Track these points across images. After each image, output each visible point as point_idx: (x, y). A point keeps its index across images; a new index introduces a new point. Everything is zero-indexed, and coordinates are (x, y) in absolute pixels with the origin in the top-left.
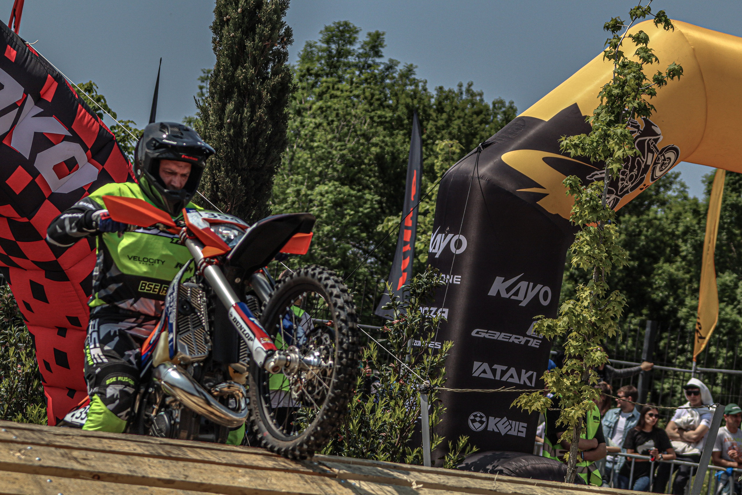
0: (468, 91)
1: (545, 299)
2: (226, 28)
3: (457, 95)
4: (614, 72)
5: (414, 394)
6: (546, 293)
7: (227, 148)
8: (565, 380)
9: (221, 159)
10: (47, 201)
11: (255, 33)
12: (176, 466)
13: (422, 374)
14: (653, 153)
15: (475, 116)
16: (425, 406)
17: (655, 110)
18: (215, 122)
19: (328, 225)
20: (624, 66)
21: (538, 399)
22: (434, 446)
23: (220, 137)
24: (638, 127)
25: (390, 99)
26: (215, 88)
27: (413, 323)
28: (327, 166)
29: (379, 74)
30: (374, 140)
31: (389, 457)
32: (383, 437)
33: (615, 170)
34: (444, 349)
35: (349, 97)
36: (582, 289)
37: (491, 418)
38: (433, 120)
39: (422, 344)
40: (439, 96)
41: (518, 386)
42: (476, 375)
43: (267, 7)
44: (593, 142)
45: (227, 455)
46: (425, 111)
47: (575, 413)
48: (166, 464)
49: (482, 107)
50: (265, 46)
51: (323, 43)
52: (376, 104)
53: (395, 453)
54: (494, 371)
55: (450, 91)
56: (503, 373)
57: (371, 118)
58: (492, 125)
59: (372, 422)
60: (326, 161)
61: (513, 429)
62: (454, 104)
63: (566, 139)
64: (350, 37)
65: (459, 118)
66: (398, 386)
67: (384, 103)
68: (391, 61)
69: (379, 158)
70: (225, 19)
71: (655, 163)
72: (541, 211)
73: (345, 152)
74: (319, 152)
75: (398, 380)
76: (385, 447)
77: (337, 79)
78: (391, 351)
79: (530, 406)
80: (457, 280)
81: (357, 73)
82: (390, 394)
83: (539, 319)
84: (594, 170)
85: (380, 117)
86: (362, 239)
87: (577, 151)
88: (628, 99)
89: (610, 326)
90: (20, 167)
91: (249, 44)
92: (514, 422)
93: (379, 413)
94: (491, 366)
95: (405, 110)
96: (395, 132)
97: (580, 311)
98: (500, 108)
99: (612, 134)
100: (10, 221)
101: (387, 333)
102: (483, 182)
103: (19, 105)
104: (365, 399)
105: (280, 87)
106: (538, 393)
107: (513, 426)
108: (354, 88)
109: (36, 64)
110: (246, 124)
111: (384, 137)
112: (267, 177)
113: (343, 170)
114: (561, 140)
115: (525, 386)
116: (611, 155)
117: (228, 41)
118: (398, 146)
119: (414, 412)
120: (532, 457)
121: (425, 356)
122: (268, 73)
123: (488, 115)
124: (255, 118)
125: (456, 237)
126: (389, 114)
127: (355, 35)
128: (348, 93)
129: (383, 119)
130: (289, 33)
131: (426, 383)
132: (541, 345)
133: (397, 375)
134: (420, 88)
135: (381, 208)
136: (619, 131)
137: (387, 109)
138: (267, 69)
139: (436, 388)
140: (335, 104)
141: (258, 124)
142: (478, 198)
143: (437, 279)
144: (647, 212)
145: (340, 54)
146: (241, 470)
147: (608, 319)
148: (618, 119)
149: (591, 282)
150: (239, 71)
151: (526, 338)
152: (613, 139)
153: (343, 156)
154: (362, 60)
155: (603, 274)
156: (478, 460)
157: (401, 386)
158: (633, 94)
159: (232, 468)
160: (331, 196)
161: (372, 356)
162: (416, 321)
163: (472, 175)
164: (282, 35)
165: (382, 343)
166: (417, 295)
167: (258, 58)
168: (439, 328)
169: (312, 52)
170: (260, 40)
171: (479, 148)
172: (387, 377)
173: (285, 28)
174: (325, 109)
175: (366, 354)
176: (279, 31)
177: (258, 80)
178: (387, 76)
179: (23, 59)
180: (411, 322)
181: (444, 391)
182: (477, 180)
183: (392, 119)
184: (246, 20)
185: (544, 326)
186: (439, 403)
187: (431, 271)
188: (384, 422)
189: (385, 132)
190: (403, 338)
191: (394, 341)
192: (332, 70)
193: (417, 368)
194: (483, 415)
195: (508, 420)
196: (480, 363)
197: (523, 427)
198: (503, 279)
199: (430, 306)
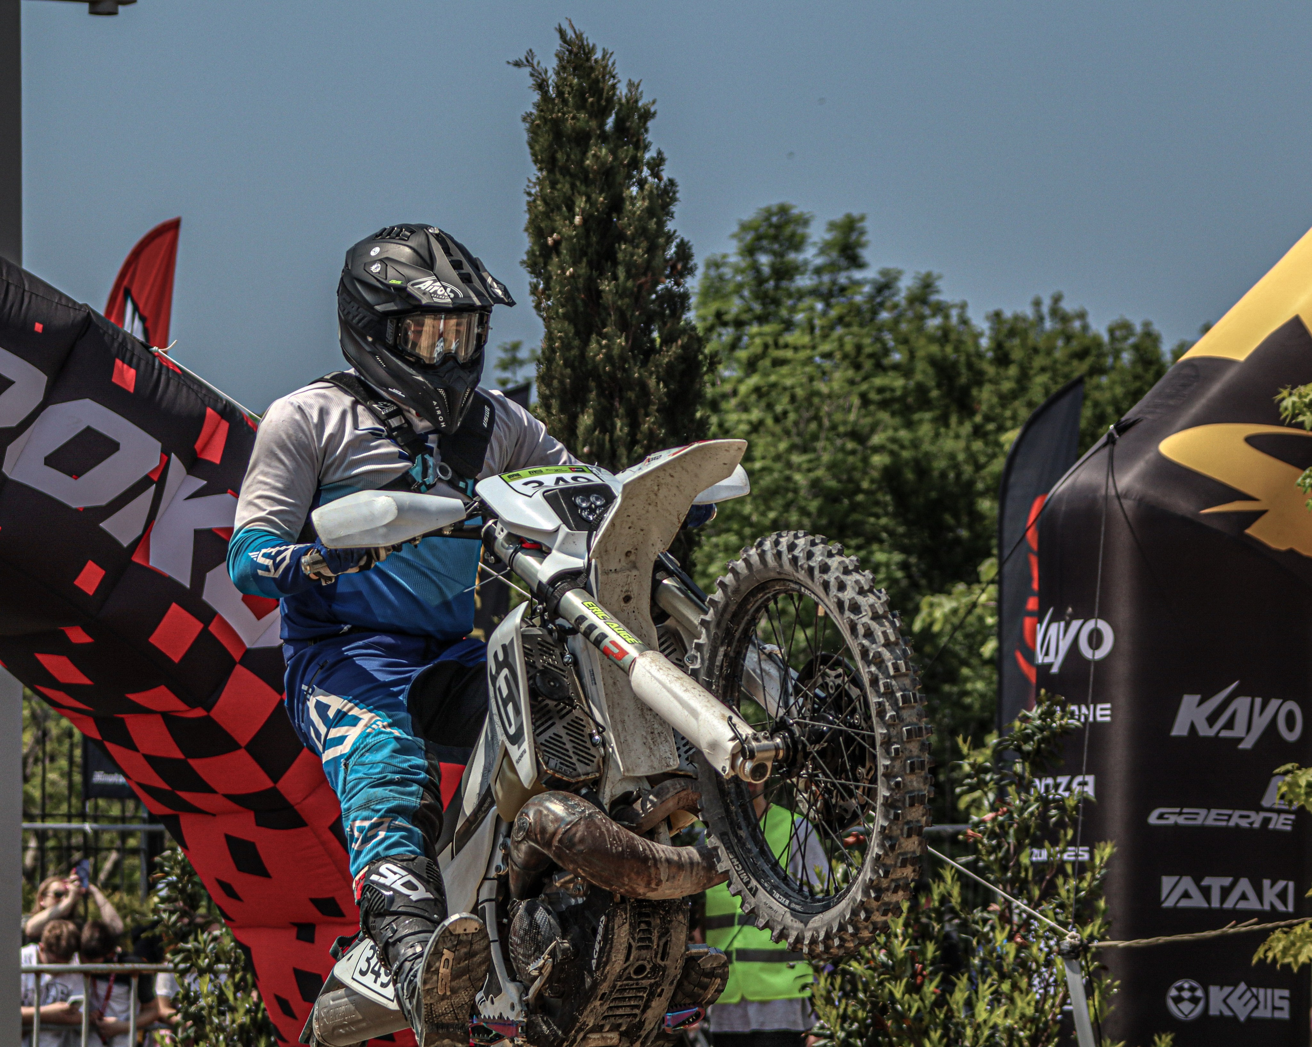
0: (1055, 312)
1: (1290, 725)
2: (556, 260)
3: (1032, 325)
5: (1049, 963)
6: (1290, 717)
10: (239, 669)
11: (615, 263)
13: (1061, 917)
15: (1075, 363)
16: (1076, 981)
25: (895, 349)
26: (549, 385)
27: (1026, 815)
28: (787, 507)
29: (866, 302)
30: (877, 439)
34: (1097, 861)
35: (809, 360)
37: (1214, 990)
38: (990, 381)
39: (1049, 855)
40: (995, 330)
41: (1263, 916)
42: (1169, 903)
43: (633, 205)
46: (970, 366)
49: (1087, 342)
50: (640, 287)
51: (742, 255)
52: (868, 365)
55: (1016, 318)
56: (1225, 892)
57: (863, 397)
58: (1114, 376)
59: (969, 1032)
60: (784, 496)
61: (1261, 1006)
62: (1030, 342)
63: (1290, 394)
64: (793, 236)
65: (1043, 370)
66: (1011, 949)
67: (886, 362)
68: (884, 272)
69: (891, 475)
70: (550, 241)
72: (1257, 548)
75: (1010, 938)
77: (782, 326)
78: (988, 880)
79: (1295, 957)
80: (1102, 713)
81: (819, 306)
82: (999, 968)
83: (1286, 773)
85: (881, 390)
90: (174, 605)
91: (606, 286)
92: (1262, 992)
93: (982, 1011)
94: (1197, 881)
95: (930, 370)
96: (916, 416)
98: (1125, 338)
100: (169, 719)
101: (976, 842)
102: (1128, 504)
103: (155, 478)
104: (947, 987)
105: (682, 367)
106: (1307, 925)
107: (1261, 998)
108: (818, 340)
111: (896, 429)
113: (821, 511)
114: (1279, 397)
115: (1273, 915)
117: (562, 286)
118: (926, 447)
119: (1053, 997)
121: (1060, 881)
122: (653, 341)
123: (1104, 355)
124: (639, 437)
125: (1090, 625)
126: (900, 383)
127: (802, 231)
128: (808, 352)
129: (888, 395)
130: (684, 252)
131: (1071, 937)
132: (1295, 824)
133: (1008, 928)
134: (954, 320)
135: (909, 576)
137: (891, 374)
138: (651, 332)
139: (1096, 943)
140: (784, 376)
142: (1123, 539)
143: (1062, 718)
145: (783, 272)
150: (594, 345)
151: (1263, 815)
153: (815, 484)
154: (826, 278)
157: (1021, 948)
161: (950, 895)
162: (1030, 809)
163: (1103, 492)
164: (671, 259)
165: (966, 865)
166: (1025, 756)
167: (629, 314)
168: (1081, 818)
169: (721, 278)
170: (629, 276)
171: (1111, 436)
172: (988, 933)
173: (674, 244)
174: (764, 389)
175: (937, 891)
176: (664, 251)
177: (634, 357)
178: (881, 305)
179: (151, 384)
180: (1021, 814)
181: (1110, 947)
182: (1116, 502)
183: (906, 392)
184: (594, 239)
185: (1300, 787)
186: (1103, 973)
187: (1048, 703)
188: (995, 1027)
189: (897, 421)
190: (1008, 849)
191: (992, 858)
192: (769, 309)
193: (1047, 907)
194: (1195, 984)
195: (1249, 988)
196: (1175, 879)
197: (1282, 998)
198: (1197, 698)
199: (1054, 775)
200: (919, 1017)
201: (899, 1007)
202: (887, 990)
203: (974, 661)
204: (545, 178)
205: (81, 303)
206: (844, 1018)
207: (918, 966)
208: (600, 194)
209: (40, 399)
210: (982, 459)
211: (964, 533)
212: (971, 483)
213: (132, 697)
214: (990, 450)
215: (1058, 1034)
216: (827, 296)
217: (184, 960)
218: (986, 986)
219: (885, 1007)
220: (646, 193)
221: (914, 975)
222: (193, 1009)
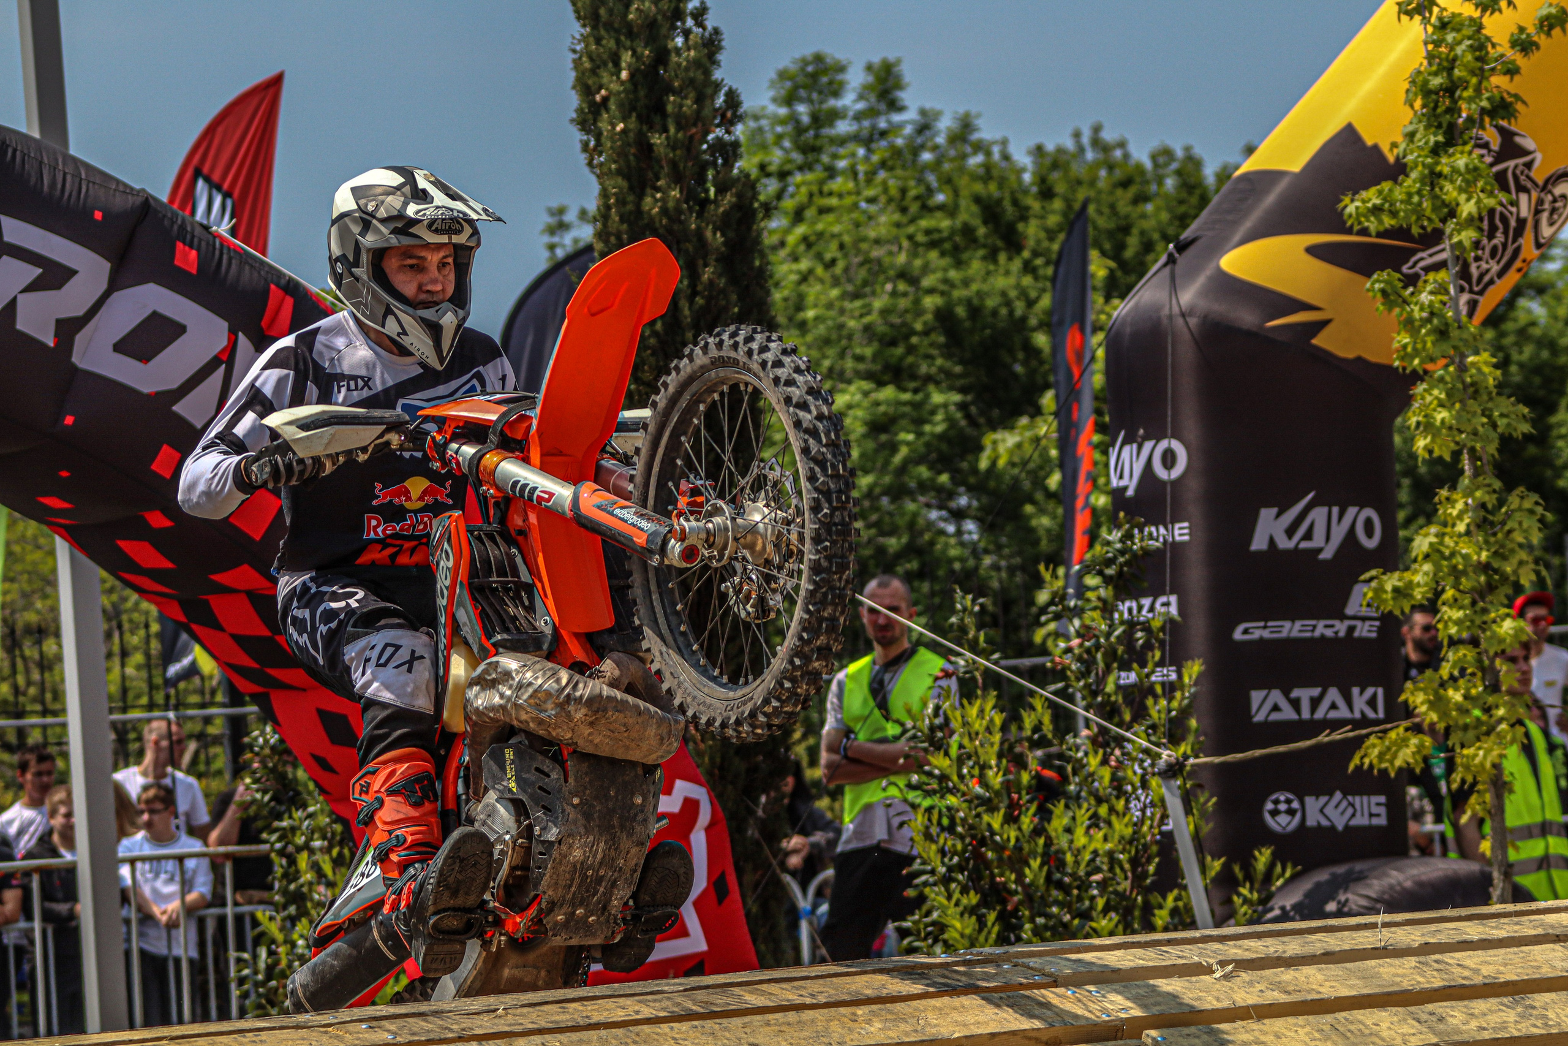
0: (1096, 142)
1: (1369, 532)
2: (605, 116)
3: (1074, 157)
4: (1426, 43)
5: (1145, 784)
6: (1369, 524)
8: (1451, 692)
11: (664, 115)
12: (727, 1029)
13: (1153, 738)
14: (1526, 190)
15: (1119, 192)
17: (1524, 103)
19: (866, 472)
20: (1443, 25)
21: (1404, 742)
22: (1209, 877)
24: (1486, 145)
25: (940, 190)
27: (1113, 639)
28: (842, 355)
29: (908, 146)
30: (927, 282)
31: (1119, 922)
32: (1098, 882)
33: (1467, 244)
34: (1186, 680)
35: (855, 206)
36: (1448, 499)
37: (1309, 801)
38: (1036, 216)
39: (1138, 677)
40: (1038, 164)
41: (1357, 724)
42: (1259, 718)
43: (679, 56)
44: (1410, 195)
45: (825, 986)
46: (1015, 202)
47: (1485, 757)
48: (707, 1029)
49: (1129, 170)
50: (691, 138)
51: (780, 105)
52: (914, 208)
54: (1296, 704)
55: (1060, 151)
56: (1315, 703)
57: (910, 238)
58: (1159, 202)
59: (1069, 858)
60: (838, 343)
61: (1358, 814)
62: (1073, 174)
63: (1352, 201)
64: (831, 83)
66: (1106, 773)
67: (931, 203)
68: (923, 112)
69: (944, 316)
70: (598, 98)
71: (1538, 212)
72: (1325, 358)
74: (822, 330)
75: (1105, 762)
76: (1107, 903)
77: (824, 174)
79: (1392, 762)
80: (1181, 532)
81: (861, 152)
83: (1371, 579)
84: (1414, 252)
85: (928, 232)
86: (940, 490)
87: (1381, 222)
88: (1465, 94)
89: (1521, 563)
91: (657, 140)
92: (1358, 799)
93: (1081, 837)
94: (1286, 693)
95: (975, 208)
96: (966, 256)
97: (1452, 544)
98: (1167, 164)
99: (1446, 170)
101: (1065, 669)
102: (1193, 321)
103: (224, 358)
104: (1045, 814)
105: (738, 215)
106: (1401, 730)
107: (1358, 806)
108: (862, 185)
109: (239, 270)
111: (945, 270)
113: (875, 357)
114: (1342, 205)
115: (1364, 722)
116: (1453, 214)
117: (613, 142)
118: (977, 285)
120: (1407, 862)
121: (1150, 702)
122: (708, 191)
123: (1147, 182)
124: (699, 288)
125: (1164, 444)
126: (945, 224)
127: (840, 77)
128: (853, 198)
129: (936, 236)
130: (733, 101)
131: (1166, 755)
132: (1380, 630)
134: (996, 156)
135: (968, 416)
136: (1461, 162)
137: (937, 214)
138: (705, 183)
139: (1192, 761)
140: (831, 224)
141: (709, 299)
143: (1141, 540)
144: (1512, 315)
145: (822, 119)
146: (860, 1011)
147: (1512, 551)
148: (1452, 137)
149: (1465, 481)
150: (648, 200)
151: (1347, 623)
152: (1452, 182)
154: (866, 123)
155: (1485, 461)
158: (1474, 80)
159: (843, 1010)
160: (860, 413)
161: (1041, 722)
162: (1117, 633)
163: (1166, 311)
164: (720, 108)
165: (1055, 693)
166: (1108, 580)
167: (681, 166)
168: (1167, 638)
169: (760, 130)
170: (680, 127)
171: (1170, 256)
172: (1081, 759)
173: (723, 92)
174: (813, 238)
175: (1029, 720)
176: (713, 100)
177: (690, 209)
178: (922, 147)
179: (214, 263)
180: (1107, 639)
181: (1205, 764)
182: (1180, 321)
183: (953, 232)
184: (642, 93)
185: (1386, 592)
186: (1199, 792)
187: (1127, 526)
188: (1095, 853)
189: (945, 261)
191: (1081, 684)
192: (811, 157)
193: (1139, 728)
194: (1290, 796)
195: (1345, 795)
196: (1263, 693)
197: (1378, 804)
198: (1275, 510)
199: (1136, 597)
200: (1018, 848)
201: (998, 838)
202: (984, 822)
203: (1039, 496)
204: (588, 36)
205: (137, 186)
206: (942, 852)
207: (1015, 796)
208: (645, 47)
209: (103, 286)
210: (1033, 294)
211: (1019, 369)
212: (1024, 319)
213: (216, 577)
214: (1040, 285)
215: (1158, 854)
216: (868, 140)
217: (279, 840)
218: (1083, 811)
219: (984, 838)
220: (691, 43)
221: (1011, 805)
222: (292, 887)
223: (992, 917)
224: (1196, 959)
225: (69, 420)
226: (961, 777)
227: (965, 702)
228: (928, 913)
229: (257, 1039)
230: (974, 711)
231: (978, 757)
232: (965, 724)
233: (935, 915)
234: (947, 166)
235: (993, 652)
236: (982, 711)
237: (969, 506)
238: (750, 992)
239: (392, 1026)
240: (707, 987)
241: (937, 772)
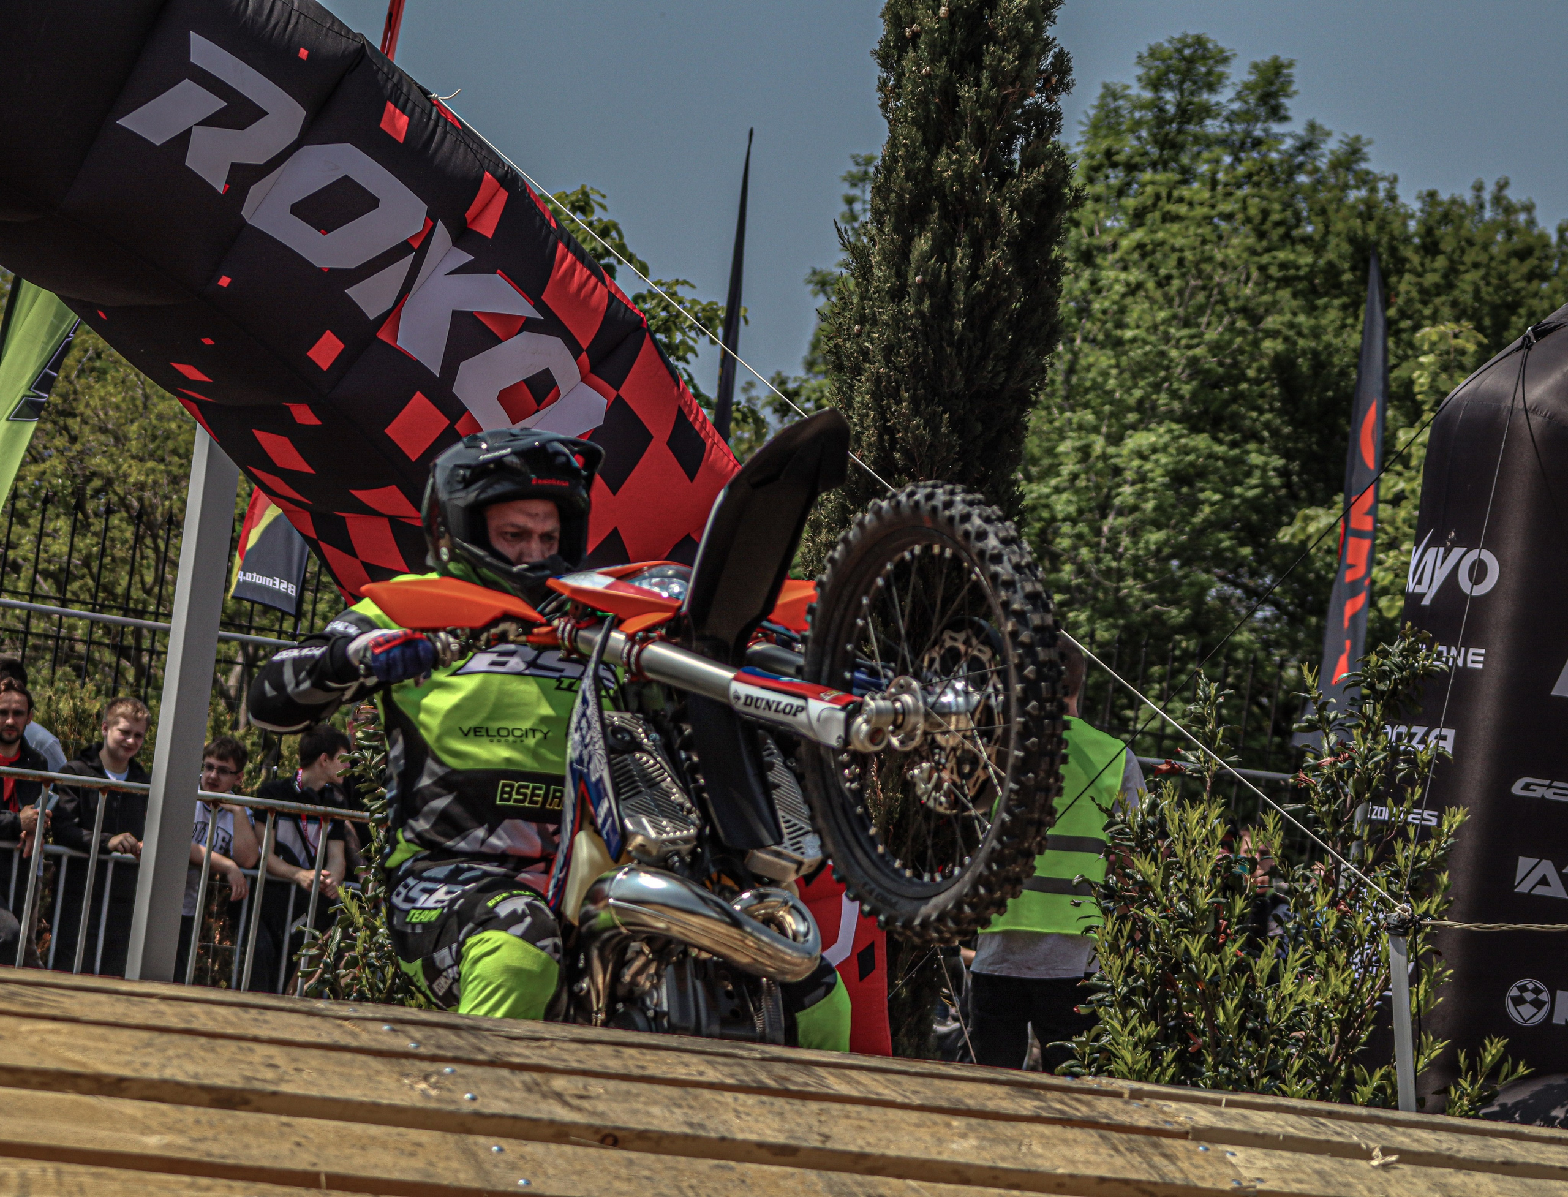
0: (1497, 200)
2: (911, 54)
3: (1470, 212)
5: (1374, 938)
7: (916, 346)
9: (901, 371)
11: (980, 67)
12: (799, 1113)
13: (1393, 887)
15: (1514, 262)
16: (1401, 965)
18: (886, 281)
19: (1159, 527)
22: (1423, 1060)
23: (899, 318)
25: (1308, 221)
26: (885, 199)
27: (1370, 765)
28: (1157, 387)
29: (1281, 162)
30: (1271, 322)
31: (1314, 1090)
32: (1298, 1040)
34: (1445, 828)
35: (1208, 219)
37: (1561, 995)
38: (1413, 271)
39: (1391, 814)
40: (1427, 213)
42: (1523, 889)
43: (1010, 2)
45: (924, 1085)
46: (1393, 251)
48: (776, 1108)
49: (1531, 240)
50: (1006, 97)
51: (1143, 87)
52: (1276, 234)
53: (1327, 1079)
55: (1453, 202)
57: (1262, 269)
58: (1557, 283)
59: (1271, 1005)
60: (1155, 373)
62: (1464, 233)
64: (1209, 73)
65: (1476, 266)
66: (1333, 916)
67: (1295, 233)
68: (1310, 128)
69: (1283, 366)
70: (908, 32)
73: (1198, 351)
74: (1136, 353)
75: (1333, 904)
76: (1304, 1066)
77: (1178, 177)
78: (1316, 833)
80: (1475, 658)
81: (1227, 160)
82: (1315, 937)
85: (1283, 266)
86: (1241, 563)
90: (418, 395)
91: (965, 92)
93: (1288, 983)
94: (1559, 868)
95: (1345, 249)
96: (1321, 302)
100: (397, 525)
101: (1307, 789)
102: (1537, 420)
103: (416, 245)
104: (1254, 948)
105: (1043, 196)
108: (1220, 197)
109: (454, 150)
110: (960, 286)
111: (1295, 314)
112: (1014, 412)
113: (1194, 394)
117: (916, 85)
118: (1328, 338)
119: (1374, 979)
121: (1398, 845)
122: (1012, 163)
123: (1547, 257)
124: (982, 271)
125: (1473, 555)
126: (1306, 259)
127: (1220, 69)
128: (1205, 210)
129: (1292, 272)
130: (1062, 65)
131: (1402, 910)
133: (1332, 890)
134: (1381, 195)
135: (1288, 485)
137: (1300, 248)
138: (1011, 153)
139: (1428, 921)
140: (1174, 235)
141: (989, 286)
142: (1525, 459)
143: (1427, 658)
145: (1188, 114)
146: (957, 1123)
150: (943, 159)
153: (1193, 362)
154: (1239, 127)
156: (1532, 1097)
157: (1343, 916)
159: (937, 1117)
160: (1164, 460)
161: (1269, 845)
162: (1376, 759)
163: (1509, 403)
164: (1045, 71)
165: (1293, 814)
166: (1377, 695)
167: (988, 128)
168: (1432, 776)
169: (1117, 112)
170: (994, 82)
171: (1527, 339)
172: (1308, 894)
173: (1052, 52)
174: (1149, 247)
176: (1039, 60)
177: (988, 179)
178: (1300, 167)
179: (425, 136)
180: (1364, 763)
181: (1447, 928)
182: (1523, 416)
183: (1313, 271)
184: (959, 35)
186: (1434, 959)
187: (1412, 639)
188: (1302, 1004)
189: (1298, 303)
190: (1345, 801)
191: (1324, 809)
192: (1166, 153)
193: (1381, 874)
194: (1541, 986)
196: (1533, 861)
199: (1409, 723)
200: (1215, 983)
201: (1194, 967)
202: (1183, 946)
205: (354, 30)
206: (1129, 971)
207: (1223, 923)
209: (295, 136)
213: (359, 494)
216: (1238, 147)
218: (1297, 956)
219: (1177, 965)
221: (1216, 932)
223: (1169, 1056)
224: (1355, 1138)
225: (225, 281)
226: (1165, 888)
227: (1187, 804)
228: (1097, 1038)
229: (260, 1017)
230: (1194, 816)
231: (1190, 871)
232: (1183, 827)
233: (1104, 1040)
234: (1323, 195)
235: (1232, 754)
236: (1205, 818)
237: (1269, 589)
238: (837, 1077)
239: (417, 1033)
240: (788, 1061)
241: (1139, 877)
